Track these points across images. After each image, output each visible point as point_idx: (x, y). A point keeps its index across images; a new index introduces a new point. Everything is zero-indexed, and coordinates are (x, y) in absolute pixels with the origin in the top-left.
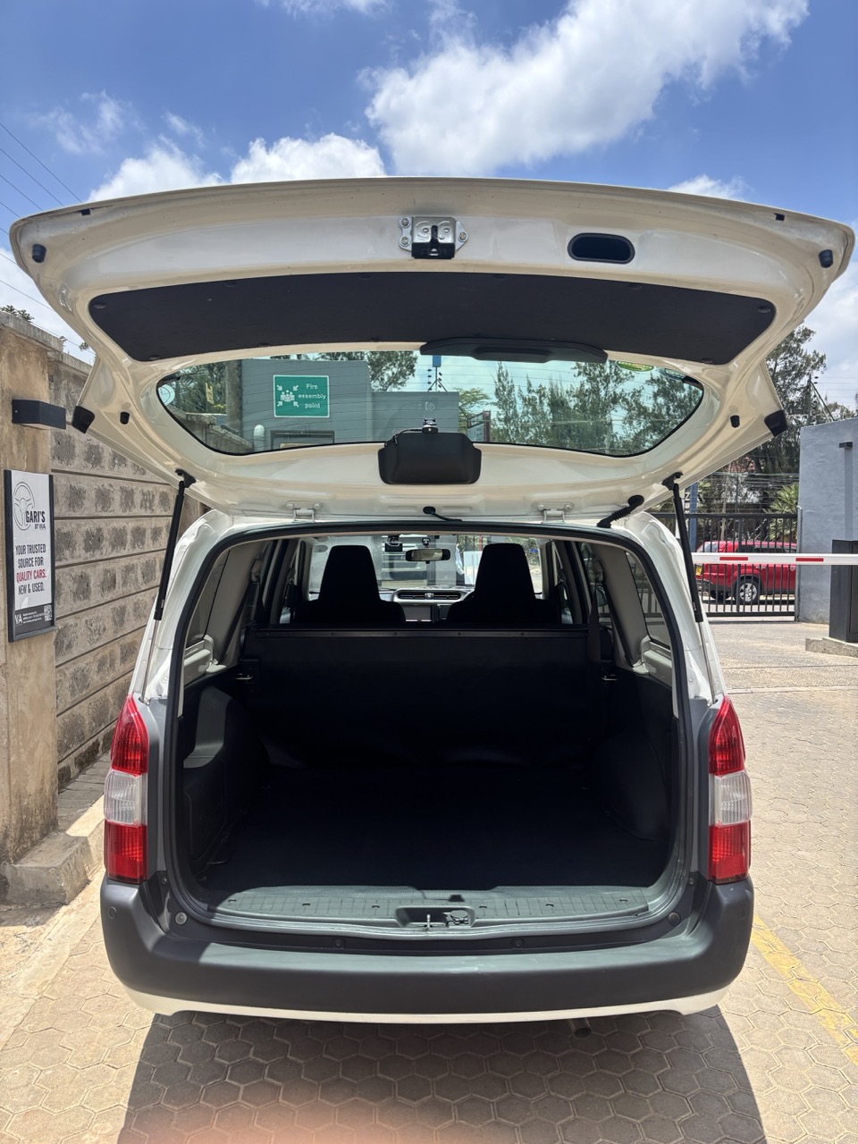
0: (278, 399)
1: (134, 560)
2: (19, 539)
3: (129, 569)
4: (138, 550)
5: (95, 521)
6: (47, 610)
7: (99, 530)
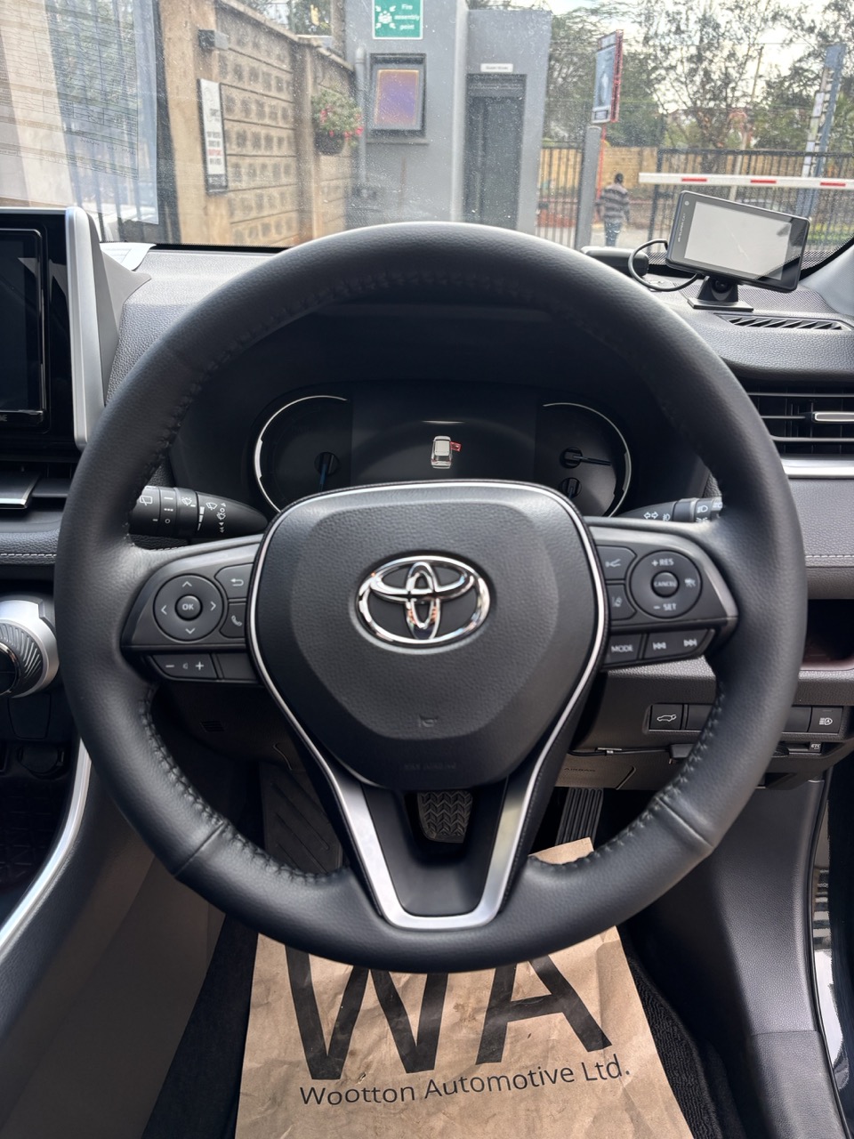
0: (377, 21)
1: (267, 161)
2: (208, 127)
3: (264, 167)
4: (268, 153)
5: (243, 124)
6: (223, 178)
7: (245, 132)
